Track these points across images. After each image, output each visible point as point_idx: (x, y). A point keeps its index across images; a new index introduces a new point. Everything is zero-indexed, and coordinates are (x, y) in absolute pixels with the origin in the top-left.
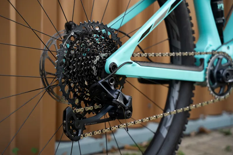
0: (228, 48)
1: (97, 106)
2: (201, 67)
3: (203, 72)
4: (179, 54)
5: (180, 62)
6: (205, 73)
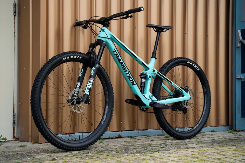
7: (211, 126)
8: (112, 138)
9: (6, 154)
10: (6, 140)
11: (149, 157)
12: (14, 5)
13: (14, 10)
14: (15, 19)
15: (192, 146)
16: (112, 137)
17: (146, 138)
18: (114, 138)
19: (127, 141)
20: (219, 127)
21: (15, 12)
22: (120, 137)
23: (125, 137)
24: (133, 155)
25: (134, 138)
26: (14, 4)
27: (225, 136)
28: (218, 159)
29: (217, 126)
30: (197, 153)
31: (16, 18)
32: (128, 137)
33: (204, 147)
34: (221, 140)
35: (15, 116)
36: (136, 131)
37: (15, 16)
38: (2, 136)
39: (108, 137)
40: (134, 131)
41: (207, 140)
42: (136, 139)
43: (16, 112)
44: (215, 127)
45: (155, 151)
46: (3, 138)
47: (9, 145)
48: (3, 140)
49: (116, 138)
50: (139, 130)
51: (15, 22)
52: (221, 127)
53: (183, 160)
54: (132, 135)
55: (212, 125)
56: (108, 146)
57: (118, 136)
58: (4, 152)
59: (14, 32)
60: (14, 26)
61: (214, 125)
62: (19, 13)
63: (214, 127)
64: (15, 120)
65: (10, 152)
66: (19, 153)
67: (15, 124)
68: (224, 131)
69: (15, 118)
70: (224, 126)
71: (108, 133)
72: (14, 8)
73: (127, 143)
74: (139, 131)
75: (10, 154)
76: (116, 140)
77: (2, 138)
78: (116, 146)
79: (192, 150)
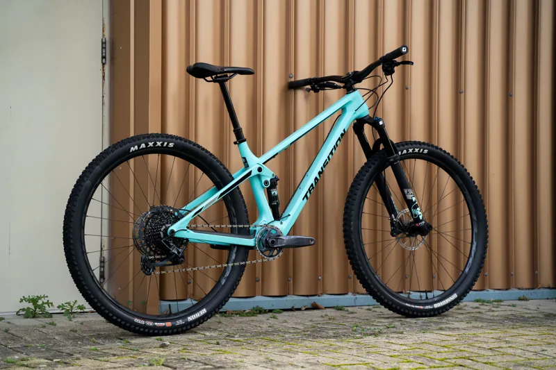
0: (281, 223)
1: (163, 257)
2: (252, 236)
3: (253, 239)
4: (236, 226)
5: (237, 232)
6: (255, 241)
7: (519, 289)
8: (299, 309)
9: (77, 335)
10: (85, 310)
11: (352, 344)
12: (103, 43)
13: (102, 53)
14: (103, 70)
15: (456, 325)
16: (299, 307)
17: (370, 310)
18: (304, 309)
19: (327, 315)
20: (539, 291)
21: (104, 57)
22: (315, 307)
23: (325, 308)
24: (323, 340)
25: (344, 310)
26: (102, 40)
27: (541, 308)
28: (491, 349)
29: (533, 289)
30: (455, 338)
31: (107, 67)
32: (333, 307)
33: (482, 327)
34: (527, 316)
35: (103, 262)
36: (350, 295)
37: (104, 64)
38: (76, 301)
39: (290, 308)
40: (346, 296)
41: (497, 316)
42: (348, 311)
43: (106, 254)
44: (528, 291)
45: (371, 335)
46: (79, 306)
47: (88, 319)
48: (79, 311)
49: (307, 309)
50: (358, 293)
51: (104, 77)
52: (542, 290)
53: (418, 350)
54: (340, 304)
55: (520, 286)
56: (284, 324)
57: (312, 305)
58: (73, 331)
59: (103, 97)
60: (103, 85)
61: (527, 287)
62: (112, 58)
63: (526, 289)
64: (104, 271)
65: (85, 332)
66: (102, 333)
67: (104, 279)
68: (547, 299)
69: (104, 267)
70: (549, 288)
71: (291, 299)
72: (102, 48)
73: (326, 318)
74: (358, 296)
75: (85, 335)
76: (305, 312)
77: (77, 305)
78: (300, 323)
79: (448, 333)
